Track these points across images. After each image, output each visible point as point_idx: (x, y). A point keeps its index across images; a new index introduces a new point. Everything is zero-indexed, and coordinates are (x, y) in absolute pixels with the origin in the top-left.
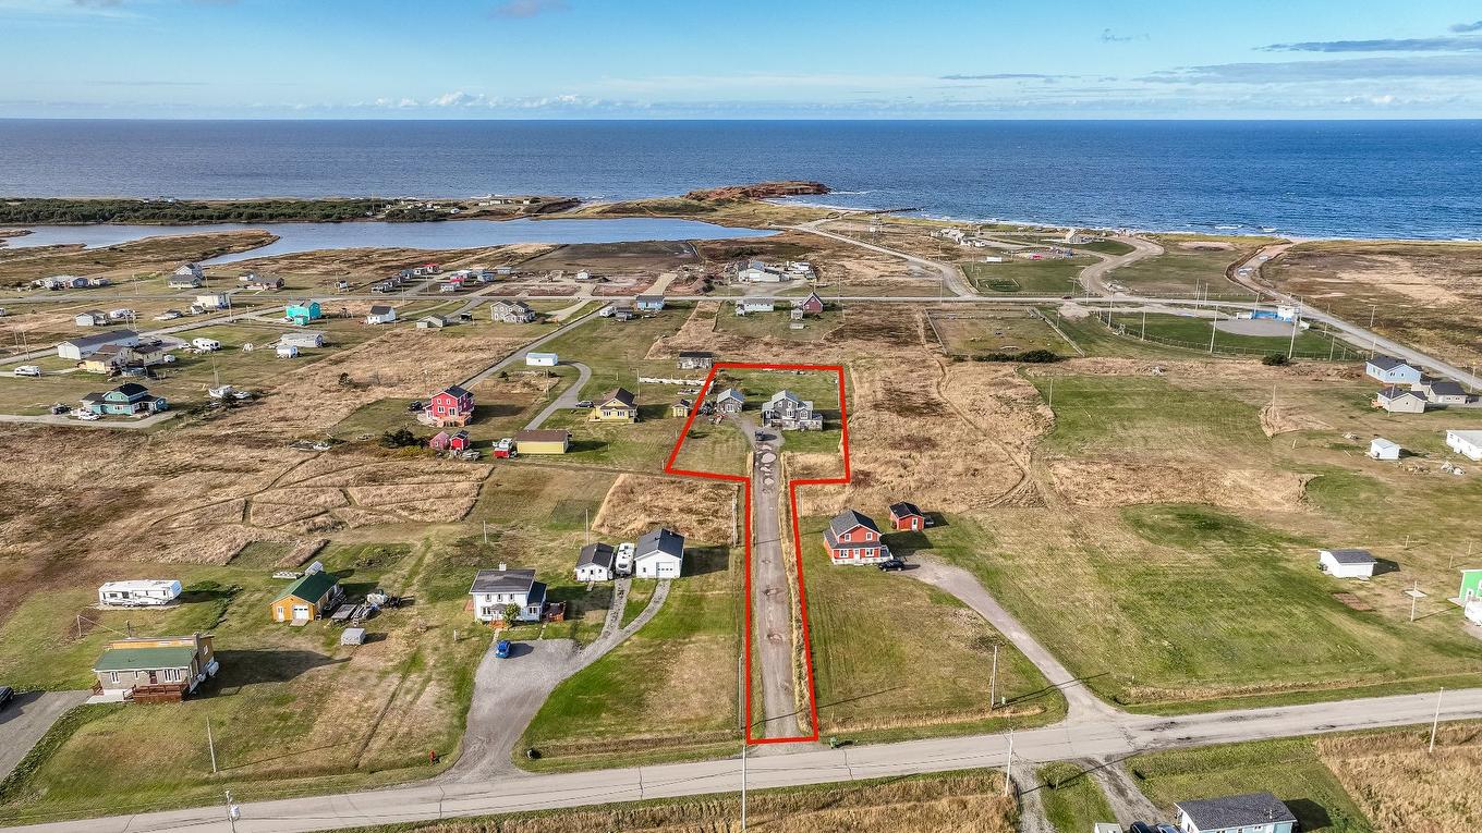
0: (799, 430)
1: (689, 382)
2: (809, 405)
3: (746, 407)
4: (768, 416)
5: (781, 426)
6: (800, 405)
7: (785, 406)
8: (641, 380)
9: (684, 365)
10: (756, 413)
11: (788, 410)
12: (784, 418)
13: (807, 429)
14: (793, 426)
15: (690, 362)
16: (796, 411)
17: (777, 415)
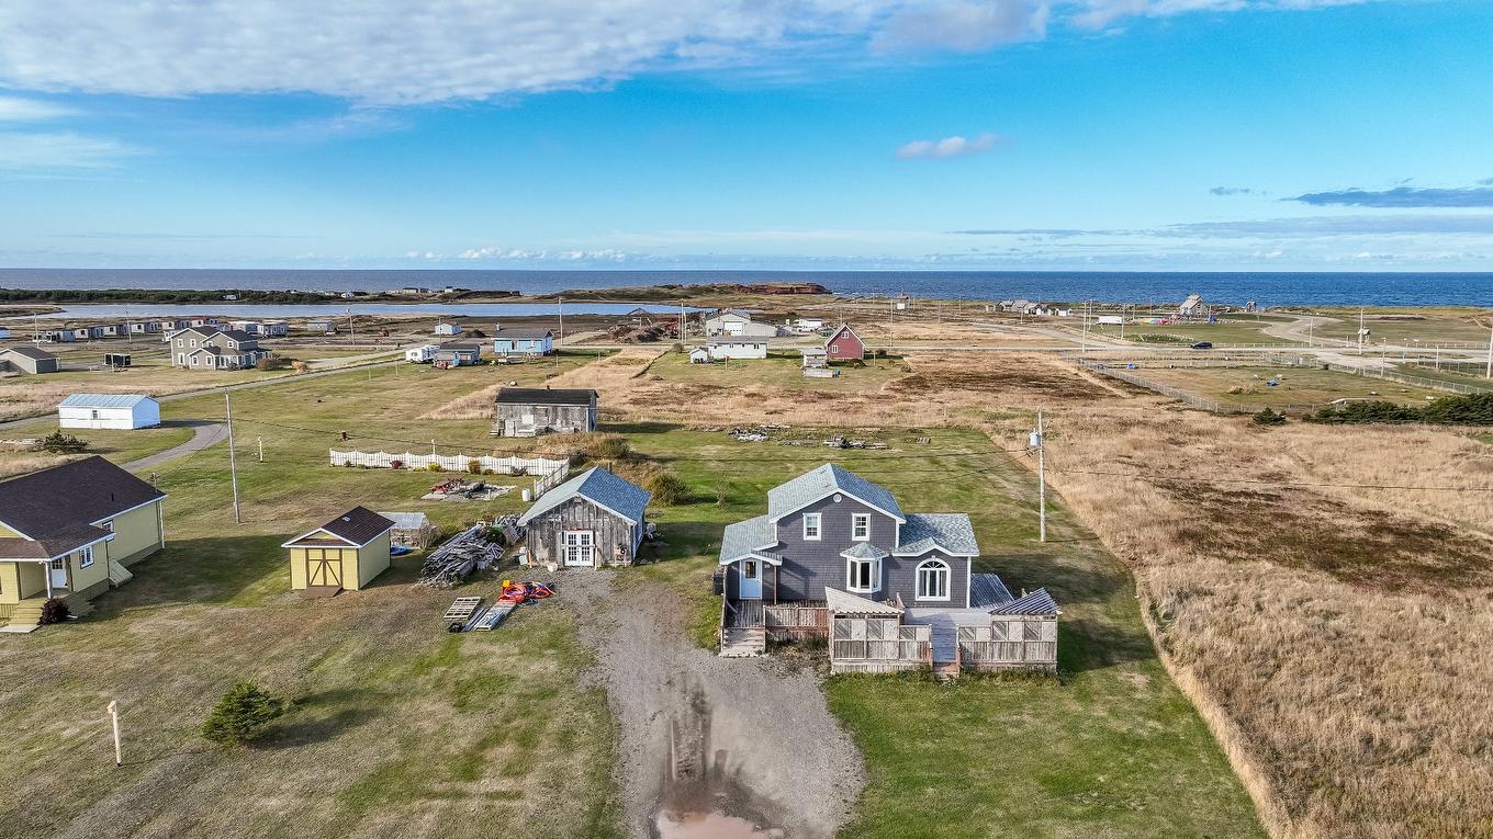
0: (928, 675)
1: (488, 462)
2: (958, 535)
3: (654, 547)
4: (752, 588)
5: (817, 643)
6: (912, 530)
7: (838, 536)
8: (338, 458)
9: (509, 425)
10: (695, 572)
11: (851, 557)
12: (836, 600)
13: (970, 669)
14: (891, 652)
15: (528, 419)
16: (889, 563)
17: (792, 582)
